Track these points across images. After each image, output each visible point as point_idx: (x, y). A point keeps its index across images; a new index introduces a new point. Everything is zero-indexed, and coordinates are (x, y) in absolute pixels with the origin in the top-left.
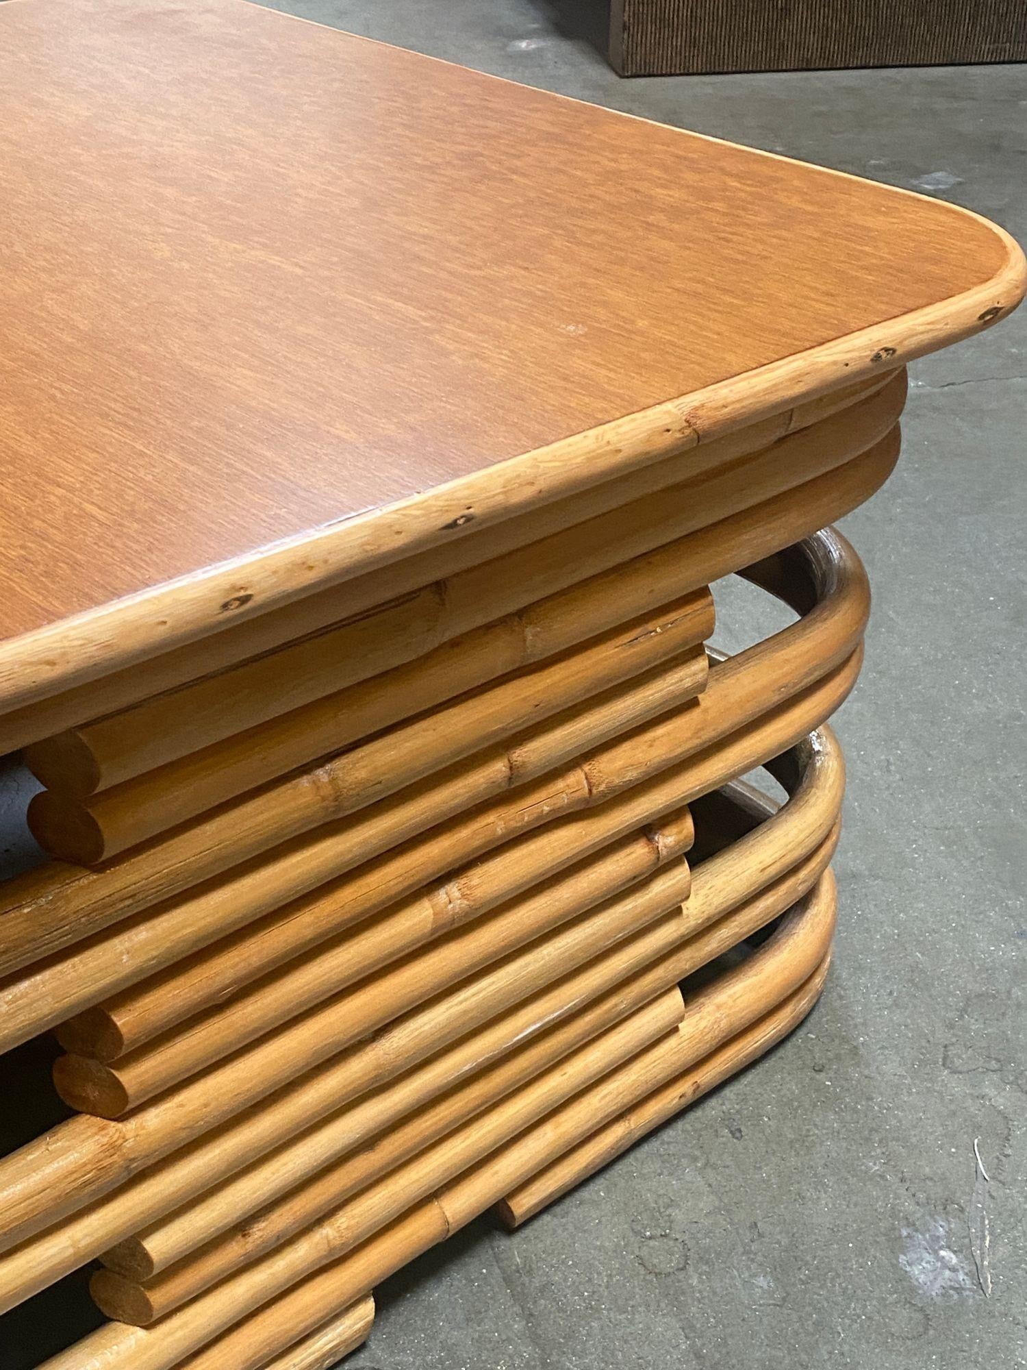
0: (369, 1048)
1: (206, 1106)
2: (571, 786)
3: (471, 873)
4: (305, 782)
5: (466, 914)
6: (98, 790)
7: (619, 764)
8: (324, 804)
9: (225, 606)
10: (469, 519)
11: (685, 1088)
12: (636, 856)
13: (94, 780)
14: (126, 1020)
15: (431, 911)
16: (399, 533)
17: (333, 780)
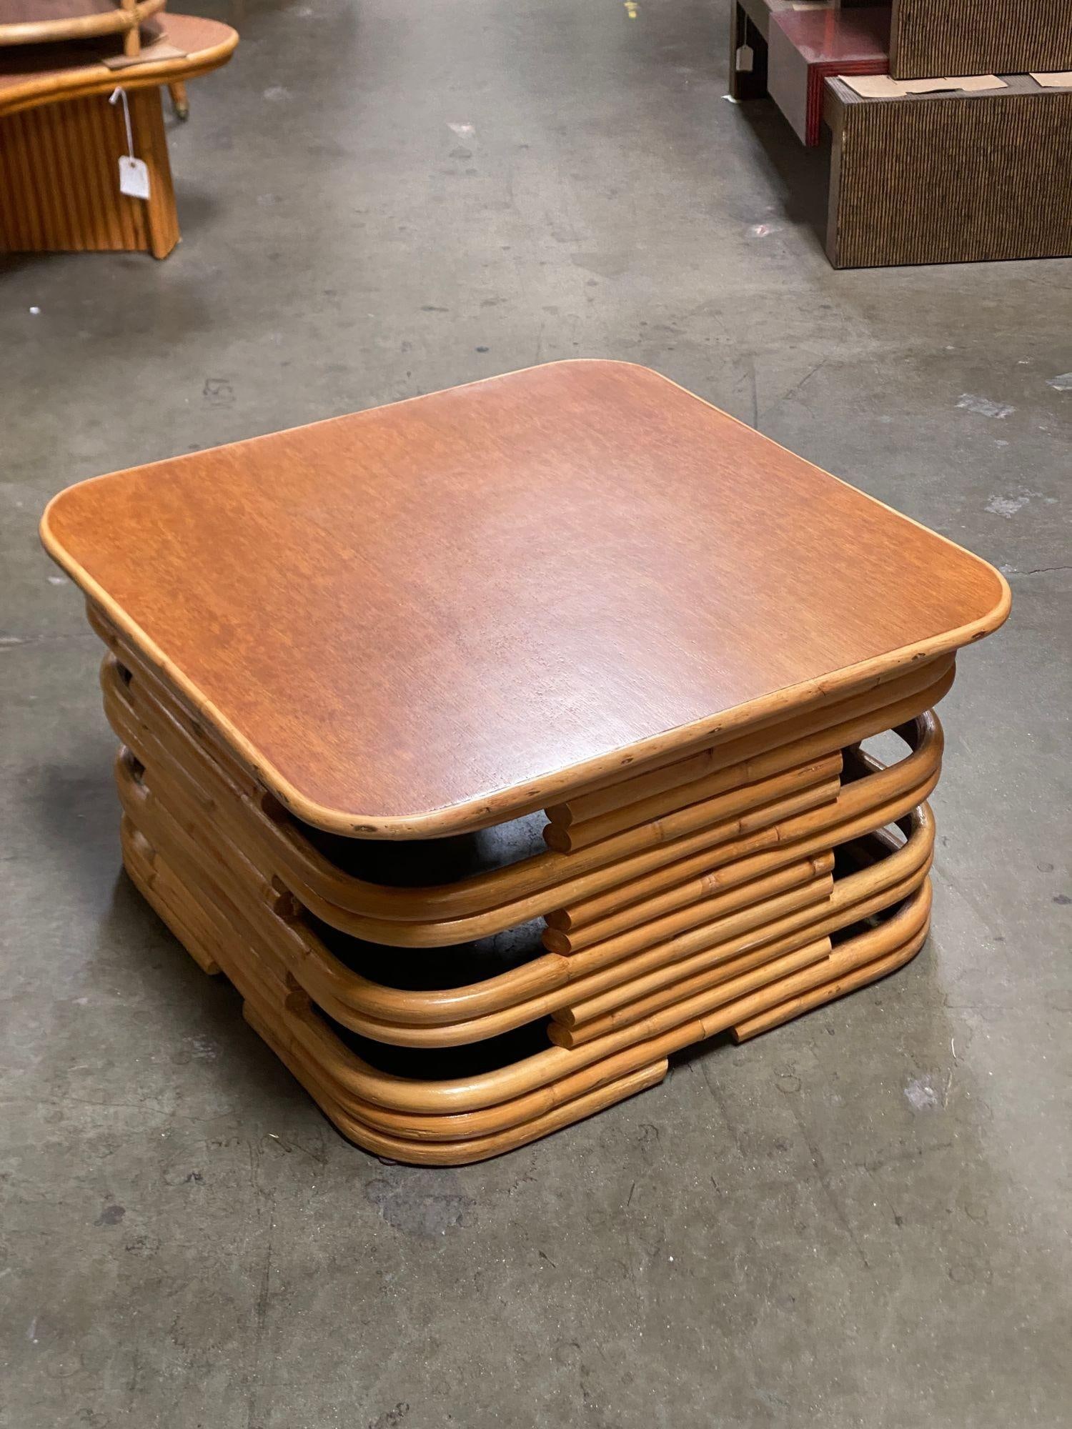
0: (671, 943)
1: (601, 955)
2: (769, 836)
3: (721, 870)
4: (649, 826)
5: (718, 888)
6: (573, 823)
7: (794, 827)
8: (657, 836)
9: (623, 762)
10: (720, 729)
11: (832, 988)
12: (803, 870)
13: (570, 821)
14: (573, 915)
15: (701, 886)
16: (691, 735)
17: (661, 827)
